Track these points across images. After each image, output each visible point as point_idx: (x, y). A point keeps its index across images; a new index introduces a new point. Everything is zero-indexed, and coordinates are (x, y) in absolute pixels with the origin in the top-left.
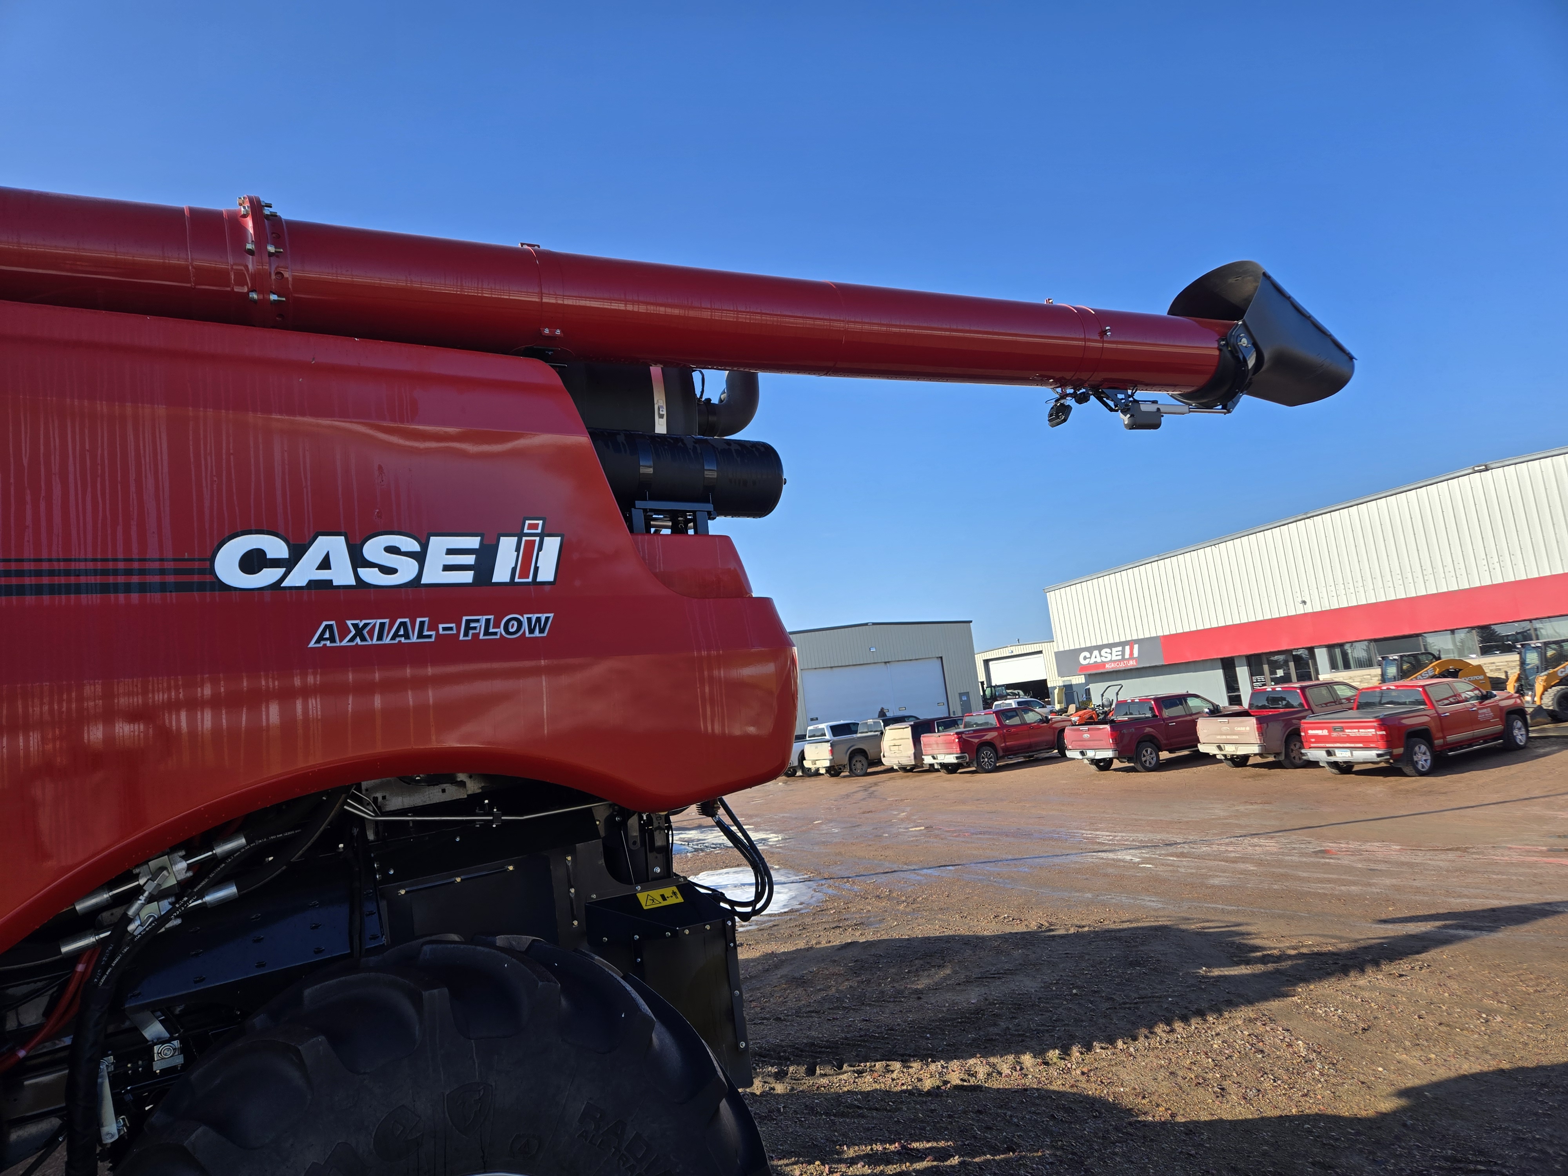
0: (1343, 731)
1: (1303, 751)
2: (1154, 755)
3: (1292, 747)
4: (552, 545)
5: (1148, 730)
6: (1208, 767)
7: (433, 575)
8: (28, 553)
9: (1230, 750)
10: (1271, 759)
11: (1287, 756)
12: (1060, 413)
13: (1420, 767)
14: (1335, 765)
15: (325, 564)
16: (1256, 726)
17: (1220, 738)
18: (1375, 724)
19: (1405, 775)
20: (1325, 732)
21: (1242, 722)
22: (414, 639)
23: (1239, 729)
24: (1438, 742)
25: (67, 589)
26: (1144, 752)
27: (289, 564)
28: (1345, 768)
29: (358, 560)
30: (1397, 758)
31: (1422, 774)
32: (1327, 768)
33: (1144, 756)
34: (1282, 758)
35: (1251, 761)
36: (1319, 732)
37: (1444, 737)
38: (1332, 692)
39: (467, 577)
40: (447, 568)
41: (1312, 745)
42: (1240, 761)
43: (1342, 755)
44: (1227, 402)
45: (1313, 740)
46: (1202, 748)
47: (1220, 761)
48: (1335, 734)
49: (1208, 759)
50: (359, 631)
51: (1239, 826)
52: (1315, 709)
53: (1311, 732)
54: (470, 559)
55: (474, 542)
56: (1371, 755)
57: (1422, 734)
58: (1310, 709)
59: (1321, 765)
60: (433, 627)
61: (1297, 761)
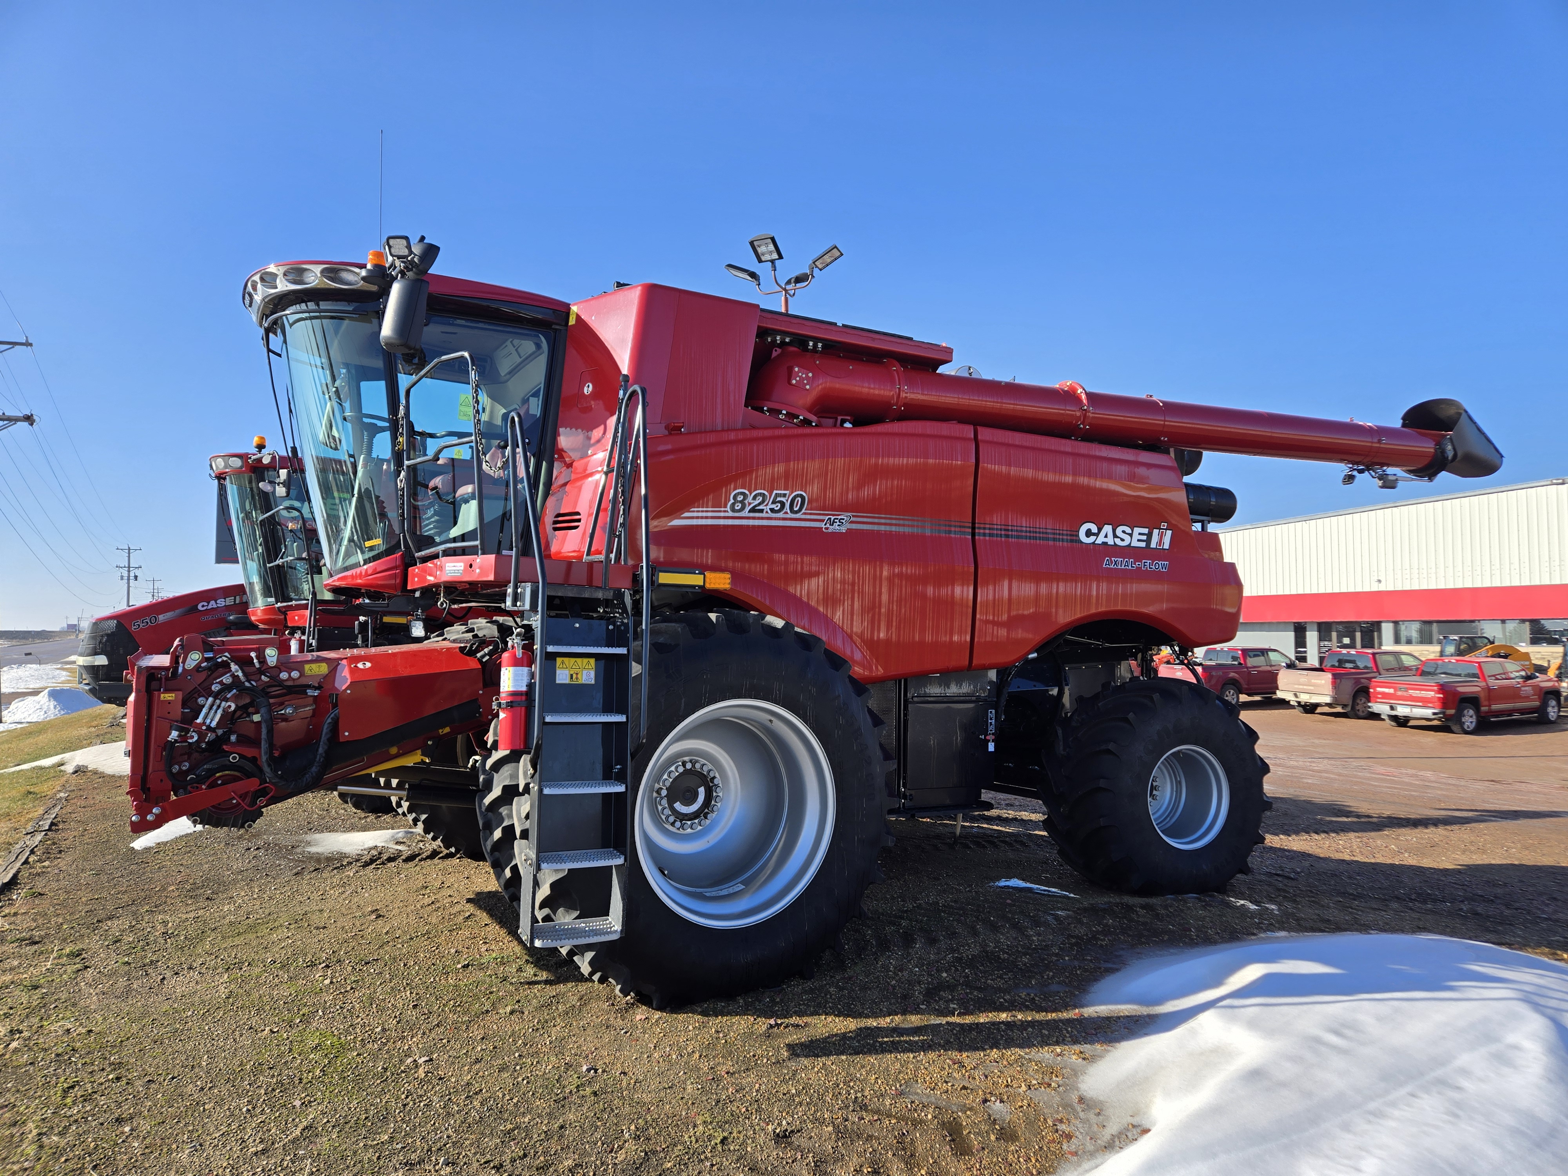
0: (1407, 691)
1: (1370, 704)
2: (1235, 696)
3: (1358, 701)
4: (1169, 533)
5: (1232, 675)
6: (1281, 711)
7: (1135, 544)
8: (1038, 526)
9: (1304, 698)
10: (1339, 709)
11: (1353, 708)
12: (1349, 479)
13: (1466, 727)
14: (1395, 718)
15: (1106, 536)
16: (1331, 680)
17: (1297, 687)
18: (1436, 688)
19: (1452, 732)
20: (1391, 691)
21: (1318, 676)
22: (1130, 568)
23: (1316, 681)
24: (1483, 709)
25: (1043, 539)
26: (1227, 692)
27: (1097, 535)
28: (1401, 722)
29: (1115, 536)
30: (1448, 718)
31: (1467, 733)
32: (1388, 721)
33: (1227, 696)
34: (1349, 709)
35: (1319, 710)
36: (1386, 690)
37: (1490, 706)
38: (1399, 661)
39: (1143, 544)
40: (1139, 540)
41: (1379, 700)
42: (1310, 709)
43: (1402, 711)
44: (1431, 476)
45: (1380, 696)
46: (1280, 695)
47: (1293, 707)
48: (1399, 693)
49: (1283, 704)
50: (1115, 562)
51: (1318, 753)
52: (1382, 672)
53: (1379, 689)
54: (1144, 538)
55: (1146, 531)
56: (1428, 712)
57: (1472, 701)
58: (1378, 671)
59: (1382, 717)
60: (1135, 564)
61: (1361, 714)
